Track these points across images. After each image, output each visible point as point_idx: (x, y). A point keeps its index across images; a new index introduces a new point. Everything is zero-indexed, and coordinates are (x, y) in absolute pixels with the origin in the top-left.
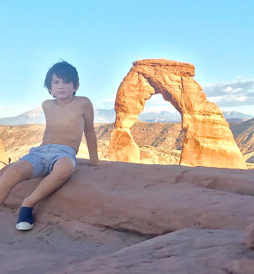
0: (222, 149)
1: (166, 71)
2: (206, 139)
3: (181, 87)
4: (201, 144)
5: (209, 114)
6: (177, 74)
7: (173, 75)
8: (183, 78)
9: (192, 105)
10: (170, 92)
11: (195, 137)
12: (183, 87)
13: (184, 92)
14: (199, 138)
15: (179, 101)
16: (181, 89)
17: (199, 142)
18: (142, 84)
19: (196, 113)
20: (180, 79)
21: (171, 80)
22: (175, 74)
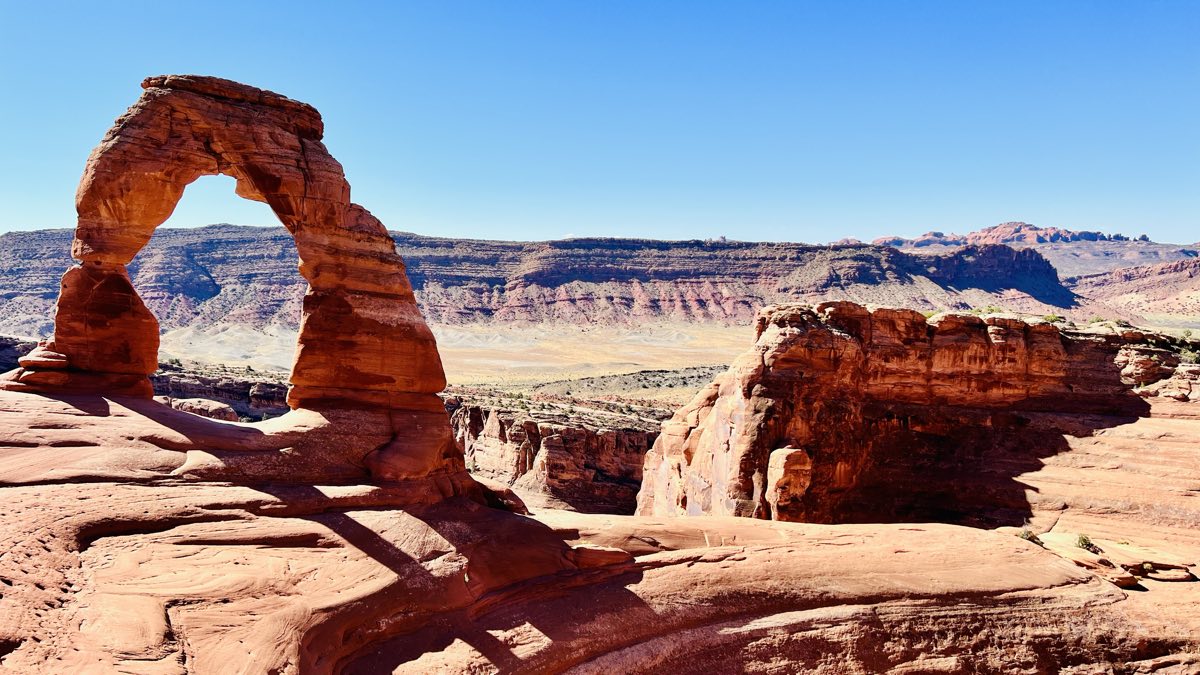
0: (405, 322)
1: (262, 116)
2: (366, 298)
3: (302, 164)
4: (356, 310)
6: (290, 129)
7: (278, 131)
8: (305, 140)
9: (334, 213)
10: (274, 173)
11: (339, 294)
12: (310, 164)
13: (313, 177)
14: (349, 297)
15: (298, 201)
16: (303, 169)
17: (350, 306)
18: (184, 141)
19: (341, 232)
20: (296, 143)
21: (278, 143)
22: (285, 128)
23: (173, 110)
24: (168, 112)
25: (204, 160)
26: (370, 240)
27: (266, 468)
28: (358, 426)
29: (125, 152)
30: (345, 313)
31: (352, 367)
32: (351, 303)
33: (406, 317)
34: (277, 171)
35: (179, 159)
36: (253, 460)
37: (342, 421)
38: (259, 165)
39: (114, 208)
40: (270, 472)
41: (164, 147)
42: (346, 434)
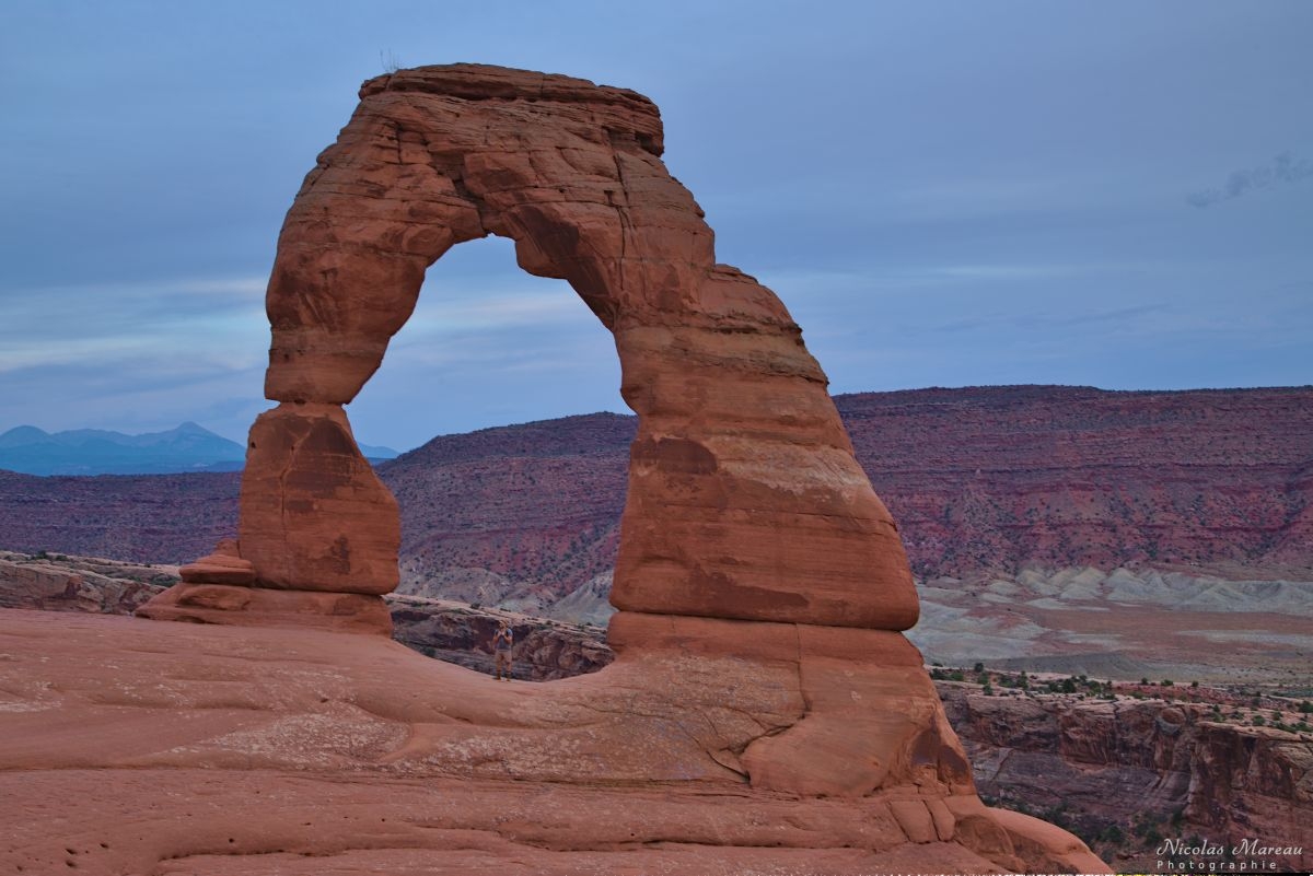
0: (819, 486)
1: (544, 120)
2: (745, 443)
3: (620, 199)
4: (723, 465)
5: (753, 324)
6: (598, 137)
7: (577, 141)
8: (622, 154)
9: (677, 284)
10: (567, 219)
11: (694, 437)
12: (630, 197)
13: (636, 219)
14: (713, 439)
15: (612, 264)
16: (618, 207)
17: (712, 457)
18: (419, 181)
19: (694, 321)
20: (608, 161)
21: (572, 165)
22: (587, 136)
23: (400, 128)
24: (391, 133)
25: (452, 211)
26: (747, 330)
27: (548, 761)
28: (731, 689)
29: (326, 209)
30: (705, 472)
31: (722, 577)
32: (714, 451)
33: (823, 476)
34: (572, 215)
35: (412, 212)
36: (524, 745)
37: (700, 678)
38: (540, 207)
39: (318, 307)
40: (555, 769)
41: (388, 195)
42: (708, 704)
